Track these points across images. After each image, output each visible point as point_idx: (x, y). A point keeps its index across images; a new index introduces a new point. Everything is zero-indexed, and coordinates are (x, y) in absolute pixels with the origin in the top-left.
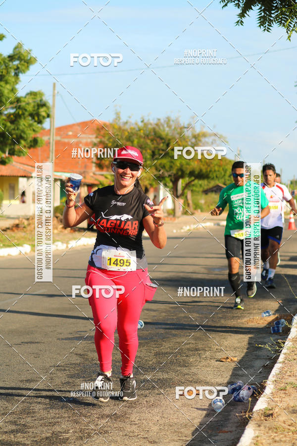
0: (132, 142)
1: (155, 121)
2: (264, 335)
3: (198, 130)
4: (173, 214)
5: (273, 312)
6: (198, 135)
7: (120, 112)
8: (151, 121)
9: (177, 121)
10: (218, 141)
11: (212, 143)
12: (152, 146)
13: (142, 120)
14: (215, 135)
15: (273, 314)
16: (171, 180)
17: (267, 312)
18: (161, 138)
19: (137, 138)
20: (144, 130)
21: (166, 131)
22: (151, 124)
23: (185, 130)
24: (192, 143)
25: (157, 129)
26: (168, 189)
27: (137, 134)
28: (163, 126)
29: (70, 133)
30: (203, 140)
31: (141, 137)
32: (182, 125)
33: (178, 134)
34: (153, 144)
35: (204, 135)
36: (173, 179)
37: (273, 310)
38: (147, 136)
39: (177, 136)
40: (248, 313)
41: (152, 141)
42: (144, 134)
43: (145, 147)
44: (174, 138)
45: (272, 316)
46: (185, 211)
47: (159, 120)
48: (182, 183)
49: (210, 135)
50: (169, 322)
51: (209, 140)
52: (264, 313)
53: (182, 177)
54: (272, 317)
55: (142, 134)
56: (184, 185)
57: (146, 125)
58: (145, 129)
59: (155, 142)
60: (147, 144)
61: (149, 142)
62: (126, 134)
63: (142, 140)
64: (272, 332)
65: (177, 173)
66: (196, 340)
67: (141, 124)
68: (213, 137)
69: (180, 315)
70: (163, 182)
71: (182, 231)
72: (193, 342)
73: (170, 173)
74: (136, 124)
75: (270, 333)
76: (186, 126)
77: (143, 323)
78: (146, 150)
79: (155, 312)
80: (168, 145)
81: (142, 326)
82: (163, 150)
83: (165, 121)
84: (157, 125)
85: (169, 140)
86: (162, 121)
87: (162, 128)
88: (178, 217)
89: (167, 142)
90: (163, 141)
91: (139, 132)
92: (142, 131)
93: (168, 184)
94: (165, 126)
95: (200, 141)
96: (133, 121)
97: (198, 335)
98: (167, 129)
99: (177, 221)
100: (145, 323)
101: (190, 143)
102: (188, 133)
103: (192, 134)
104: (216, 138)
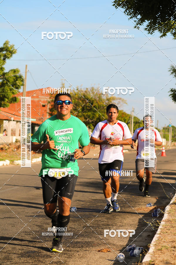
1: (85, 90)
2: (148, 217)
3: (109, 96)
5: (153, 204)
6: (110, 99)
7: (64, 84)
8: (83, 90)
9: (97, 90)
10: (121, 103)
11: (118, 104)
12: (83, 104)
13: (77, 88)
14: (120, 99)
15: (153, 205)
17: (150, 204)
19: (74, 99)
21: (91, 96)
22: (82, 91)
23: (102, 95)
24: (106, 103)
25: (86, 94)
26: (91, 130)
28: (90, 93)
29: (35, 95)
30: (113, 101)
32: (100, 93)
33: (98, 97)
35: (114, 99)
36: (94, 124)
37: (153, 203)
38: (80, 98)
39: (98, 99)
40: (138, 205)
41: (83, 101)
43: (79, 105)
44: (95, 100)
47: (87, 89)
49: (117, 99)
50: (91, 208)
51: (116, 102)
52: (148, 204)
54: (153, 207)
55: (77, 97)
57: (79, 92)
59: (84, 102)
61: (81, 102)
63: (77, 100)
64: (153, 216)
65: (97, 121)
66: (108, 219)
67: (76, 91)
68: (119, 100)
69: (98, 204)
70: (89, 125)
72: (106, 220)
73: (92, 121)
74: (74, 91)
75: (152, 217)
77: (76, 208)
78: (79, 107)
79: (83, 202)
80: (92, 104)
82: (89, 107)
83: (91, 90)
84: (86, 92)
85: (93, 101)
86: (89, 90)
87: (88, 93)
92: (77, 95)
93: (91, 127)
94: (91, 92)
97: (109, 216)
98: (92, 94)
100: (78, 208)
101: (105, 103)
102: (104, 98)
103: (106, 98)
104: (120, 101)
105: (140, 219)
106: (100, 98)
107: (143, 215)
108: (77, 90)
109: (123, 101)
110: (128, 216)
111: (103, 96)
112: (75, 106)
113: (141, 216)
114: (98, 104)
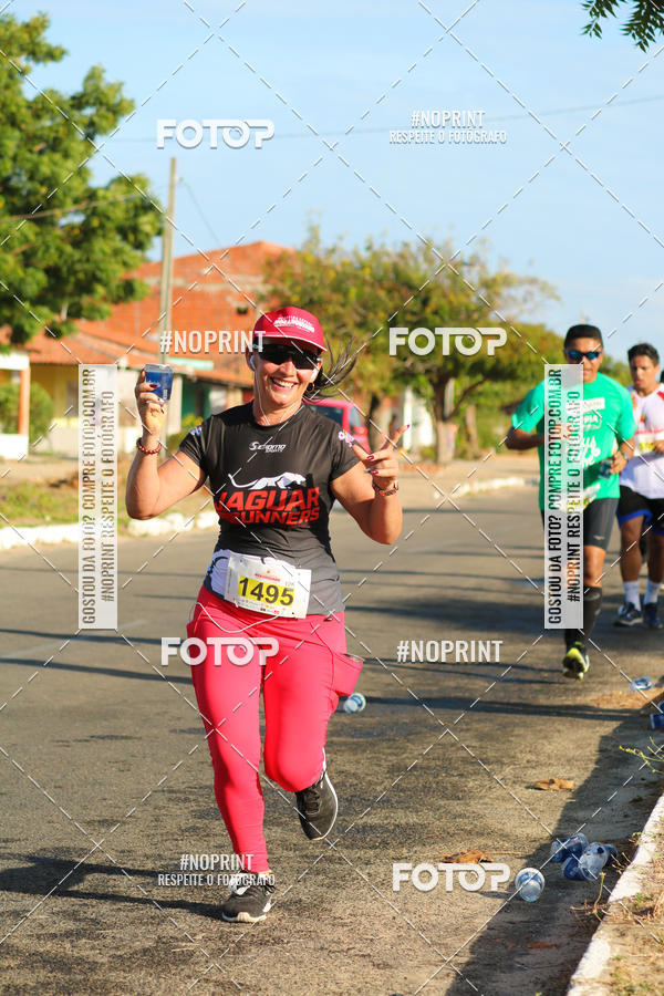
0: (346, 294)
1: (399, 249)
2: (636, 732)
3: (493, 270)
4: (433, 455)
5: (656, 681)
6: (494, 281)
7: (318, 227)
8: (389, 249)
9: (446, 248)
10: (538, 296)
11: (525, 300)
12: (391, 305)
13: (367, 244)
14: (533, 281)
15: (656, 686)
16: (431, 381)
17: (643, 681)
18: (410, 286)
19: (356, 286)
20: (371, 268)
21: (421, 271)
22: (388, 255)
23: (465, 269)
25: (401, 265)
26: (423, 401)
27: (356, 277)
28: (415, 260)
29: (206, 271)
30: (505, 292)
31: (364, 282)
32: (458, 259)
33: (449, 277)
34: (392, 299)
35: (507, 281)
36: (435, 380)
37: (655, 677)
38: (378, 282)
39: (446, 283)
40: (600, 683)
41: (389, 291)
42: (372, 275)
43: (375, 306)
44: (438, 287)
45: (653, 690)
46: (460, 451)
47: (406, 245)
48: (455, 389)
49: (522, 282)
51: (518, 292)
52: (636, 682)
53: (455, 374)
54: (653, 693)
55: (368, 277)
56: (459, 392)
57: (376, 256)
58: (374, 265)
59: (396, 294)
60: (377, 297)
61: (382, 294)
62: (332, 275)
63: (367, 290)
64: (653, 725)
65: (445, 366)
66: (482, 740)
67: (365, 255)
68: (527, 287)
70: (414, 383)
71: (455, 496)
72: (476, 744)
73: (428, 365)
74: (356, 253)
75: (649, 728)
76: (466, 259)
77: (363, 699)
78: (376, 313)
80: (425, 302)
81: (360, 705)
82: (413, 313)
83: (419, 249)
84: (402, 256)
85: (428, 291)
86: (414, 249)
87: (411, 263)
88: (445, 465)
89: (423, 295)
90: (416, 293)
91: (360, 273)
92: (367, 271)
93: (423, 391)
94: (421, 259)
95: (498, 294)
96: (347, 246)
97: (487, 729)
98: (424, 266)
99: (441, 473)
100: (369, 700)
101: (474, 299)
102: (471, 277)
103: (481, 279)
104: (534, 289)
105: (604, 739)
106: (455, 278)
107: (615, 724)
108: (369, 248)
109: (544, 288)
110: (560, 727)
111: (469, 271)
112: (361, 310)
113: (608, 728)
114: (450, 303)
